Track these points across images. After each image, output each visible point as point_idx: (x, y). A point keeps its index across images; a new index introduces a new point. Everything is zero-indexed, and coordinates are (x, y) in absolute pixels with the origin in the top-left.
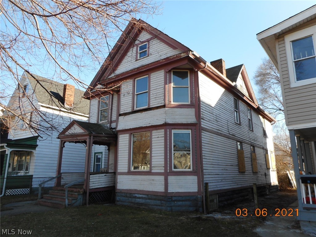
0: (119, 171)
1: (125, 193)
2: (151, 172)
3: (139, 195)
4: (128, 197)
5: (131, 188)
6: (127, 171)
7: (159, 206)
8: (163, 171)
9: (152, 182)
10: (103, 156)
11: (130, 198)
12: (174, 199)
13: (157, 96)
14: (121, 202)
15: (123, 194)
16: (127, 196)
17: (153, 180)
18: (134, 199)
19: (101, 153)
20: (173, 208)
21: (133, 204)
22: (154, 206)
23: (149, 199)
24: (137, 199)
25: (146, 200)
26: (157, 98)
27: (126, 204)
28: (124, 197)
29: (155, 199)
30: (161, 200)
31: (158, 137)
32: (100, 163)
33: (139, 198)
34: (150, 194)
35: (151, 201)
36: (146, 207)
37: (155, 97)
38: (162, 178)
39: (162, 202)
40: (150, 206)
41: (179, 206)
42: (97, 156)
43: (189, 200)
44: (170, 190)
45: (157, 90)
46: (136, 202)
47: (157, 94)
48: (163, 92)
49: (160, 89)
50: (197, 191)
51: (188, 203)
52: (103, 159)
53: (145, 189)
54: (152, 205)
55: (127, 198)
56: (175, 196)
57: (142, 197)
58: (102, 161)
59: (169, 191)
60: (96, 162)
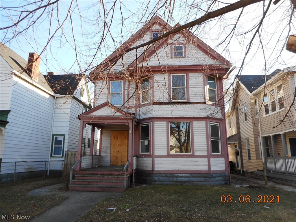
0: (155, 154)
1: (165, 173)
2: (194, 155)
3: (182, 174)
4: (169, 177)
5: (171, 169)
6: (166, 154)
7: (203, 182)
8: (206, 154)
9: (195, 163)
10: (66, 138)
11: (171, 178)
12: (214, 175)
13: (196, 94)
14: (160, 181)
15: (163, 175)
16: (167, 176)
17: (196, 161)
18: (176, 178)
19: (64, 135)
20: (214, 182)
21: (174, 182)
22: (198, 183)
23: (193, 177)
24: (178, 178)
25: (190, 178)
26: (196, 95)
27: (166, 183)
28: (164, 177)
29: (199, 177)
30: (205, 177)
31: (200, 127)
32: (62, 146)
33: (182, 177)
34: (194, 173)
35: (195, 178)
36: (190, 184)
37: (195, 94)
38: (206, 160)
39: (206, 178)
40: (194, 183)
41: (217, 181)
42: (56, 138)
43: (221, 176)
44: (213, 169)
45: (197, 88)
46: (178, 180)
47: (197, 92)
48: (203, 92)
49: (199, 88)
50: (224, 169)
51: (221, 178)
52: (66, 141)
53: (188, 169)
54: (196, 182)
55: (167, 178)
56: (214, 174)
57: (185, 176)
58: (65, 144)
59: (211, 170)
60: (55, 145)
